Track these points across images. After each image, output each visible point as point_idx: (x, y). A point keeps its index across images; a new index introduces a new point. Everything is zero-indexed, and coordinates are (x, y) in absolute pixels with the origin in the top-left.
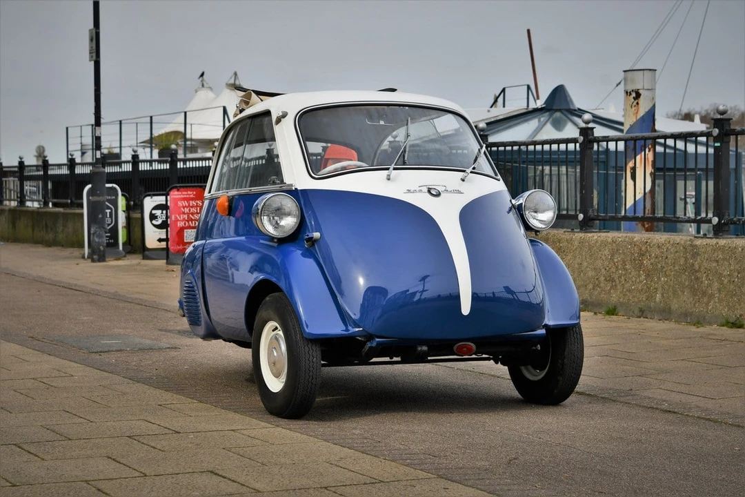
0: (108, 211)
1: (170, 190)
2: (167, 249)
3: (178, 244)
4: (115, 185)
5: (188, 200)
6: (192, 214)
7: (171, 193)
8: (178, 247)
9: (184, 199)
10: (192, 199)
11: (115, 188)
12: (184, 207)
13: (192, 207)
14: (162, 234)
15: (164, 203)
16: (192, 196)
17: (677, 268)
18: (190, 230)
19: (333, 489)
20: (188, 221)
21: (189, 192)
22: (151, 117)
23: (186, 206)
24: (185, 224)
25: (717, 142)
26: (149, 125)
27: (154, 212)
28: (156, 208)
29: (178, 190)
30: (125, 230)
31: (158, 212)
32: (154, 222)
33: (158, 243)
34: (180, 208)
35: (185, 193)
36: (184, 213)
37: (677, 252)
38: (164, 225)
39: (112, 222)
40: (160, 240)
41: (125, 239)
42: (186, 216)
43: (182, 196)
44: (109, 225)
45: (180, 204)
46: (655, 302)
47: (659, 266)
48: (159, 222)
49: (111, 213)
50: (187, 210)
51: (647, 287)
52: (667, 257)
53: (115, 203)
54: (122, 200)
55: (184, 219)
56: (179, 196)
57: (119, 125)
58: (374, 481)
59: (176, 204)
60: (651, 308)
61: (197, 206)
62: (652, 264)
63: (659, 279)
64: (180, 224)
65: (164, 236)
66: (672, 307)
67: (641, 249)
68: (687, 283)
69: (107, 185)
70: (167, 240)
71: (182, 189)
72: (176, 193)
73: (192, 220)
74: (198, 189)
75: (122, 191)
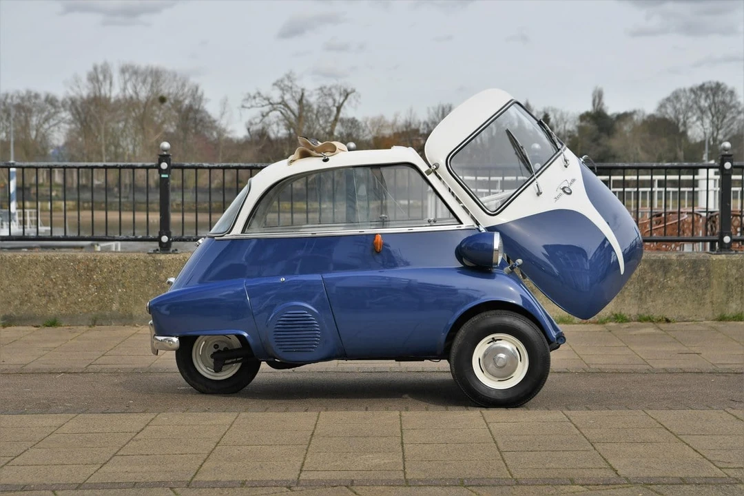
17: (137, 280)
37: (136, 266)
46: (111, 310)
47: (115, 279)
51: (100, 298)
52: (124, 271)
60: (106, 316)
62: (104, 278)
63: (115, 290)
66: (134, 313)
67: (88, 266)
68: (151, 292)
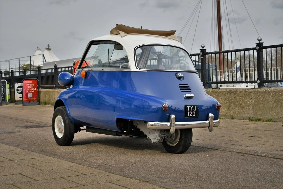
0: (2, 89)
1: (23, 81)
2: (23, 101)
3: (26, 98)
4: (5, 80)
5: (29, 84)
6: (31, 88)
7: (24, 82)
8: (26, 99)
9: (28, 84)
10: (31, 83)
11: (5, 81)
12: (28, 86)
13: (31, 86)
14: (21, 96)
15: (21, 85)
16: (31, 82)
18: (30, 94)
19: (65, 178)
20: (29, 91)
21: (30, 81)
22: (19, 59)
23: (29, 86)
24: (28, 92)
25: (202, 57)
26: (18, 61)
27: (18, 88)
28: (19, 87)
29: (26, 81)
30: (9, 95)
31: (19, 89)
32: (18, 92)
33: (19, 99)
34: (27, 86)
35: (28, 81)
36: (28, 88)
38: (21, 93)
39: (3, 92)
40: (20, 98)
41: (9, 98)
42: (29, 89)
43: (27, 83)
44: (2, 93)
45: (27, 85)
48: (20, 92)
49: (3, 90)
50: (29, 87)
53: (5, 86)
54: (8, 85)
55: (28, 90)
56: (26, 83)
57: (8, 62)
58: (81, 174)
59: (25, 85)
61: (32, 86)
64: (27, 92)
65: (22, 96)
69: (2, 80)
70: (22, 98)
71: (27, 80)
72: (25, 82)
73: (31, 90)
74: (33, 80)
75: (7, 82)
